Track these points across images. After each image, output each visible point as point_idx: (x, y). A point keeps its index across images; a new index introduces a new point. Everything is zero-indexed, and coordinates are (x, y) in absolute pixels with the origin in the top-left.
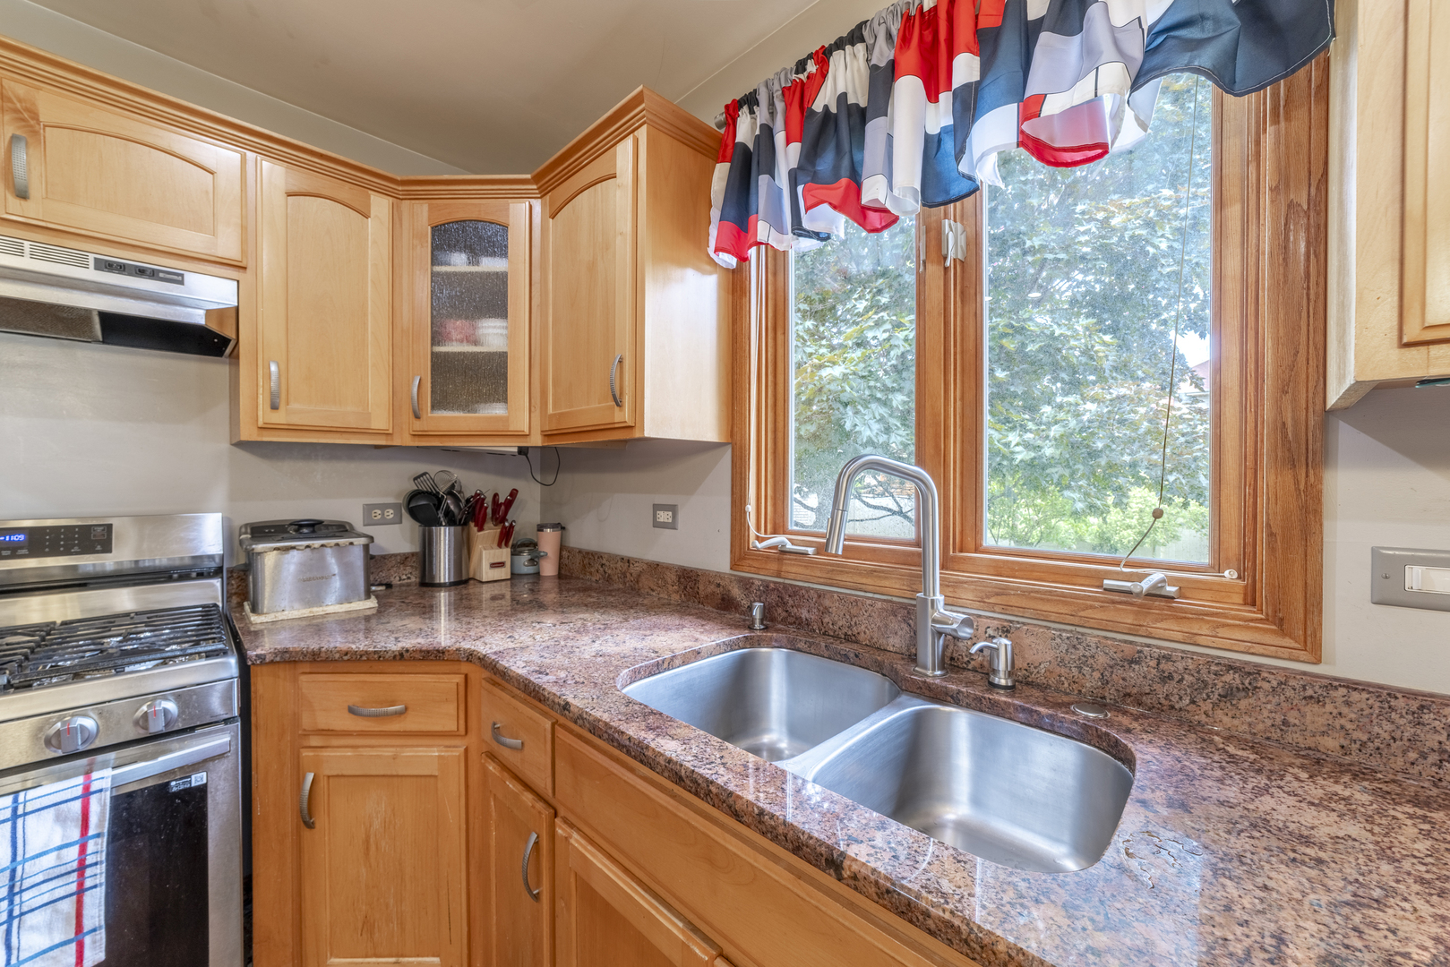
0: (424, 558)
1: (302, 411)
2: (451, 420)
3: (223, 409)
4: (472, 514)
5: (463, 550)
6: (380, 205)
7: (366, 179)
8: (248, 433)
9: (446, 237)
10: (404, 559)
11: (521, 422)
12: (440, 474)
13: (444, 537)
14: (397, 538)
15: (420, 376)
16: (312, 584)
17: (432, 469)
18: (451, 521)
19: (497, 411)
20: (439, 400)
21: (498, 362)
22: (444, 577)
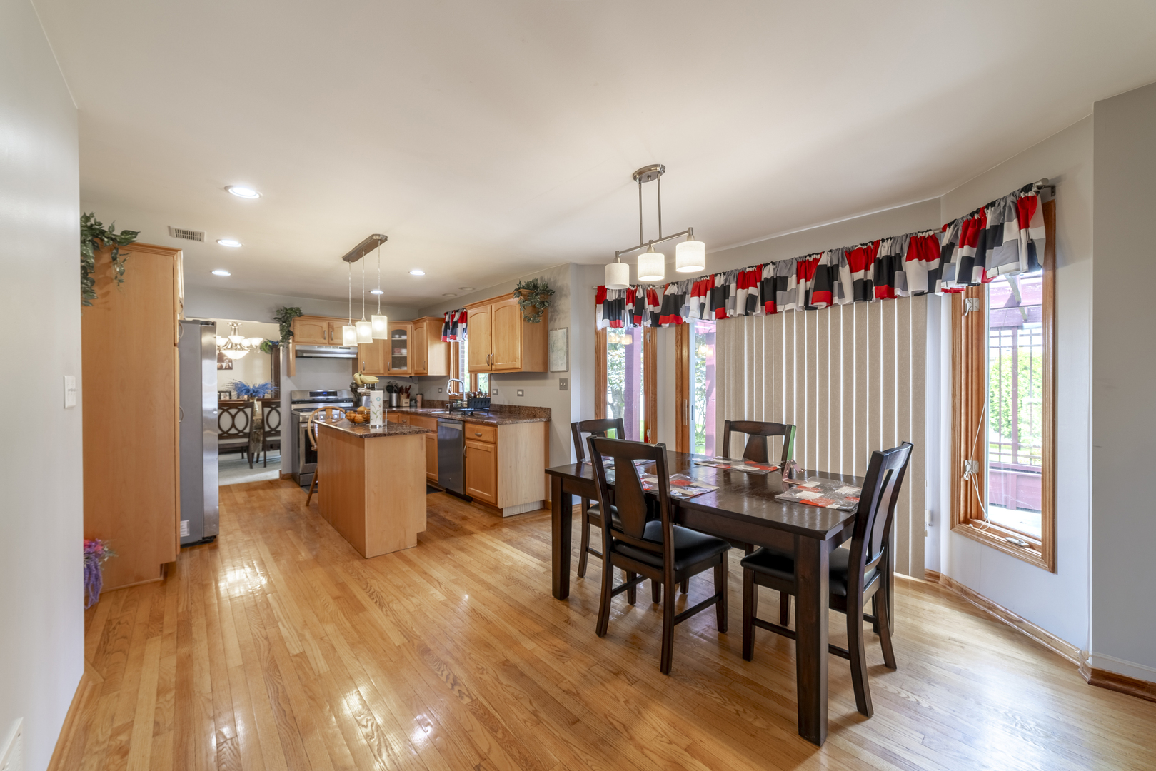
1: (368, 369)
2: (396, 371)
4: (400, 391)
5: (399, 399)
11: (412, 371)
12: (394, 382)
13: (394, 395)
15: (389, 363)
17: (392, 381)
18: (396, 392)
19: (405, 368)
20: (394, 366)
21: (405, 358)
22: (394, 404)
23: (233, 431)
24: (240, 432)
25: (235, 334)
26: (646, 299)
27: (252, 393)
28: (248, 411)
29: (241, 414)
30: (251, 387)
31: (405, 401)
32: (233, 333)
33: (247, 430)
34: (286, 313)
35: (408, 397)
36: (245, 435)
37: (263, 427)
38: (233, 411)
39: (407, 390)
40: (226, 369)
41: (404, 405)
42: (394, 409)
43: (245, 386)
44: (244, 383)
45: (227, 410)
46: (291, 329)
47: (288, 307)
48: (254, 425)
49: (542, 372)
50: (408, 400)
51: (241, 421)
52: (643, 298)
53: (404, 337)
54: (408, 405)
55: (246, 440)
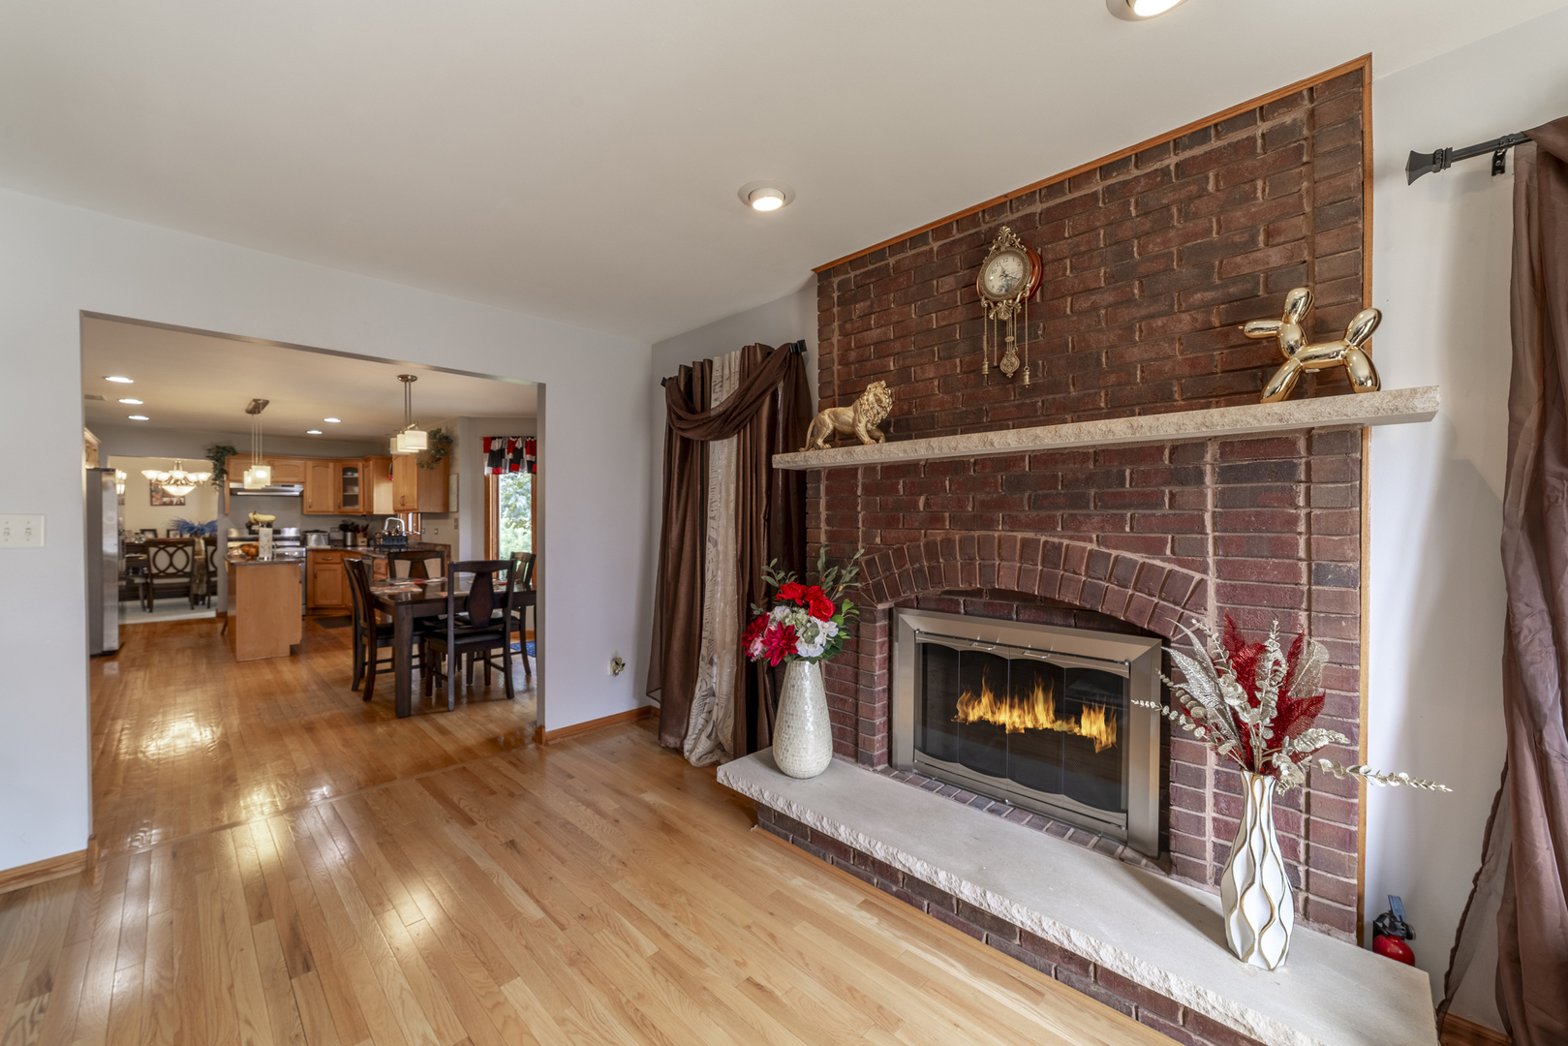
0: (344, 541)
1: (315, 508)
2: (348, 508)
3: (299, 507)
4: (355, 530)
5: (354, 539)
6: (331, 465)
7: (327, 460)
8: (305, 513)
9: (345, 470)
10: (340, 540)
11: (361, 510)
12: (350, 521)
13: (349, 534)
14: (338, 535)
15: (340, 499)
16: (318, 541)
17: (346, 519)
18: (351, 531)
19: (357, 507)
20: (345, 504)
21: (357, 496)
22: (349, 543)
23: (171, 570)
24: (179, 571)
25: (178, 469)
26: (524, 450)
27: (196, 531)
28: (189, 549)
29: (180, 553)
30: (196, 524)
31: (361, 540)
32: (175, 467)
33: (188, 570)
34: (218, 452)
35: (365, 536)
36: (186, 575)
37: (207, 567)
38: (171, 550)
39: (365, 529)
40: (177, 504)
41: (360, 544)
42: (349, 548)
43: (187, 523)
44: (188, 520)
45: (163, 549)
46: (225, 468)
47: (222, 445)
48: (197, 564)
49: (445, 513)
50: (365, 540)
51: (180, 560)
52: (522, 448)
53: (356, 475)
54: (365, 544)
55: (186, 580)
